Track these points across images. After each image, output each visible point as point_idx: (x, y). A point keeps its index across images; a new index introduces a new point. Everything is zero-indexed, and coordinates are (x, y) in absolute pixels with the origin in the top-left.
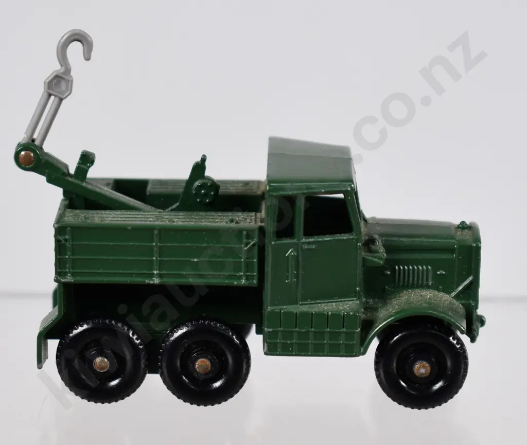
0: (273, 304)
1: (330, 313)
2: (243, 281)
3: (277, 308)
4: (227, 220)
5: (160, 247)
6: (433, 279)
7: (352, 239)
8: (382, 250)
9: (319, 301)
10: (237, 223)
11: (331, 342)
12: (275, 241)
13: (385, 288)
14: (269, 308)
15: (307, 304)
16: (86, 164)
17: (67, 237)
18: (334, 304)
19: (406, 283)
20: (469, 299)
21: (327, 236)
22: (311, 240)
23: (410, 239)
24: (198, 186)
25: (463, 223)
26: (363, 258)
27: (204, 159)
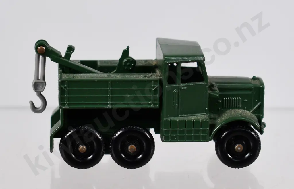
0: (167, 117)
1: (194, 120)
2: (152, 106)
3: (169, 119)
4: (143, 76)
5: (111, 90)
6: (242, 104)
7: (204, 84)
8: (217, 90)
9: (188, 115)
10: (148, 77)
11: (195, 135)
12: (168, 85)
13: (218, 109)
14: (165, 119)
15: (183, 117)
16: (70, 52)
17: (66, 86)
18: (196, 116)
19: (229, 106)
20: (259, 113)
21: (192, 83)
22: (185, 85)
23: (230, 85)
24: (125, 61)
25: (254, 77)
26: (209, 94)
27: (128, 48)
